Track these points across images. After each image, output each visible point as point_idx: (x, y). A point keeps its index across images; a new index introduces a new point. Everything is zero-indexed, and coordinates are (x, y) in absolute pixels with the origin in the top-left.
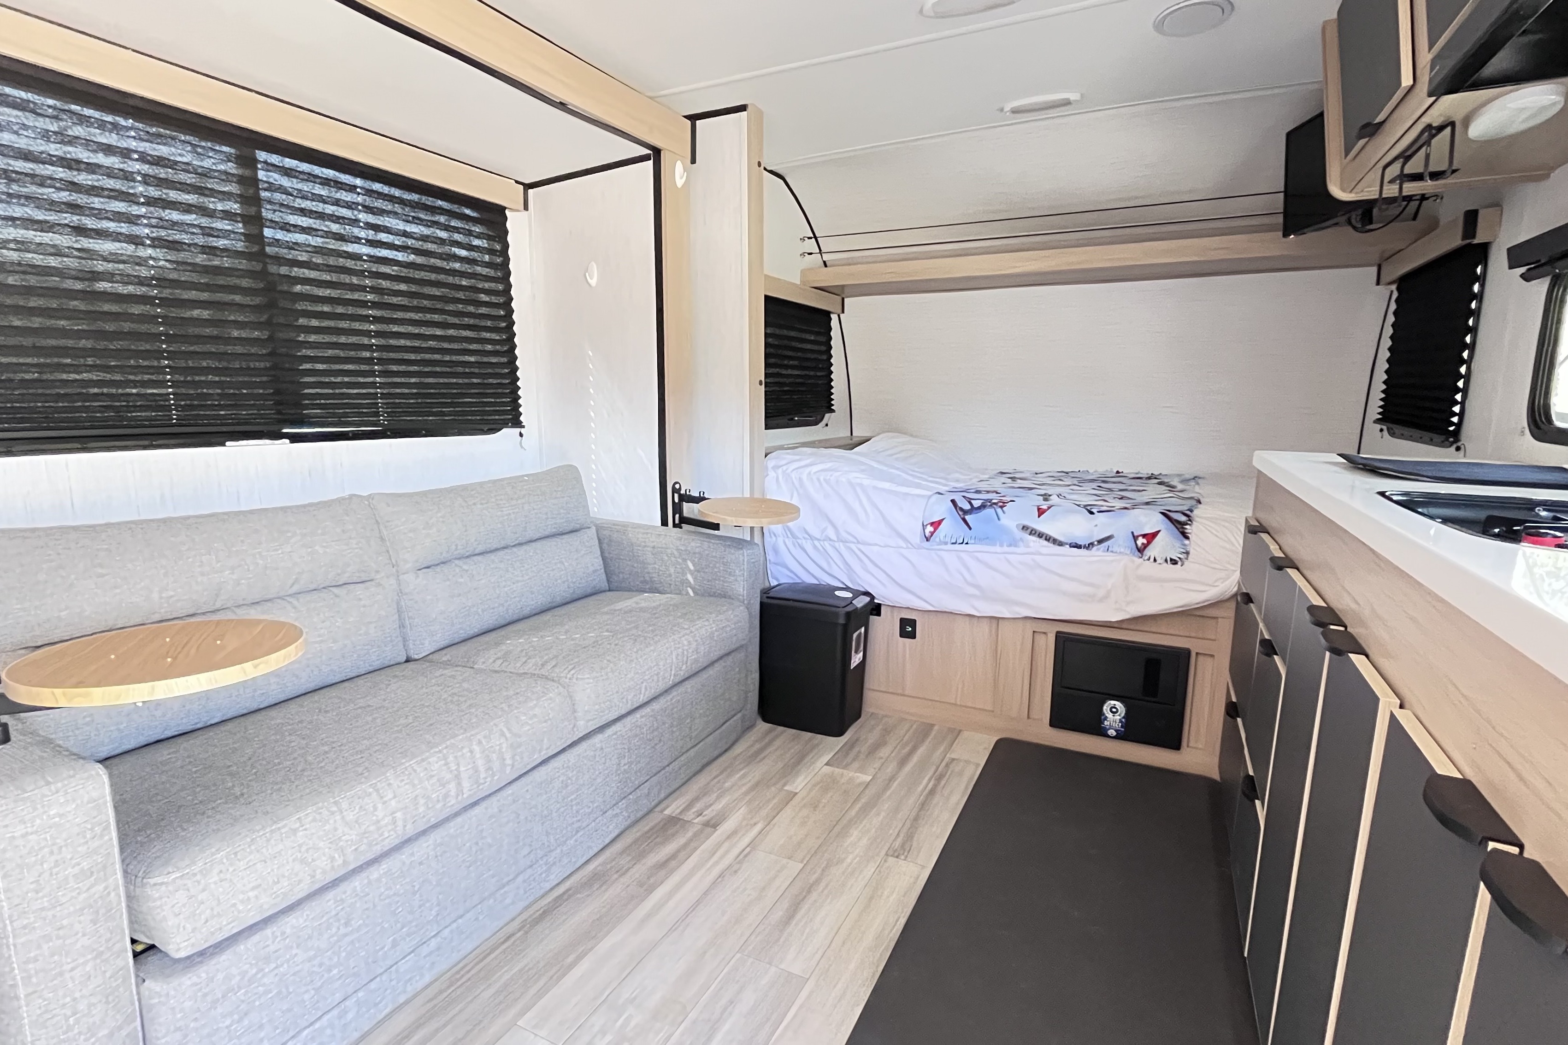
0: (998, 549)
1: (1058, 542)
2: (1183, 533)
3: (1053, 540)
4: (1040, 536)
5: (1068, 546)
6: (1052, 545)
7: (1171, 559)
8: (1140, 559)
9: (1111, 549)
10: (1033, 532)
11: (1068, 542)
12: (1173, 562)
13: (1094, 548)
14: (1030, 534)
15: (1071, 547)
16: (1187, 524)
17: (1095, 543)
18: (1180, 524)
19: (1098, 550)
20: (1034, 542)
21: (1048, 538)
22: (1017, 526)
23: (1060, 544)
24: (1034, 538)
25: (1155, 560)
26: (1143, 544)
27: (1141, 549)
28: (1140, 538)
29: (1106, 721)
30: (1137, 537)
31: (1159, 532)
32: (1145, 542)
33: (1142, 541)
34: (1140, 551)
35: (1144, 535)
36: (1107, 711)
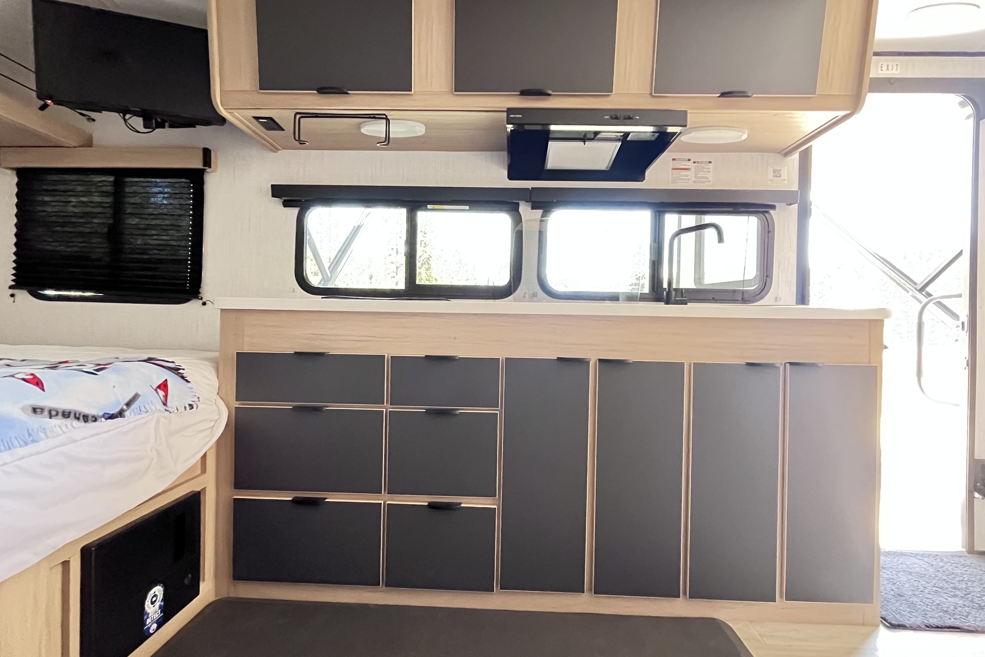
1: (90, 418)
2: (183, 377)
3: (84, 416)
4: (66, 415)
5: (103, 419)
6: (83, 423)
7: (190, 405)
8: (167, 413)
9: (143, 409)
10: (54, 413)
11: (101, 414)
12: (190, 407)
13: (127, 413)
14: (51, 417)
15: (106, 419)
16: (180, 369)
17: (125, 407)
18: (176, 370)
19: (130, 414)
20: (60, 427)
21: (77, 415)
22: (23, 409)
23: (94, 419)
24: (58, 421)
25: (177, 409)
26: (164, 396)
27: (165, 402)
28: (158, 390)
29: (148, 618)
30: (156, 390)
31: (166, 380)
32: (164, 394)
33: (161, 393)
34: (165, 404)
35: (159, 387)
36: (148, 605)
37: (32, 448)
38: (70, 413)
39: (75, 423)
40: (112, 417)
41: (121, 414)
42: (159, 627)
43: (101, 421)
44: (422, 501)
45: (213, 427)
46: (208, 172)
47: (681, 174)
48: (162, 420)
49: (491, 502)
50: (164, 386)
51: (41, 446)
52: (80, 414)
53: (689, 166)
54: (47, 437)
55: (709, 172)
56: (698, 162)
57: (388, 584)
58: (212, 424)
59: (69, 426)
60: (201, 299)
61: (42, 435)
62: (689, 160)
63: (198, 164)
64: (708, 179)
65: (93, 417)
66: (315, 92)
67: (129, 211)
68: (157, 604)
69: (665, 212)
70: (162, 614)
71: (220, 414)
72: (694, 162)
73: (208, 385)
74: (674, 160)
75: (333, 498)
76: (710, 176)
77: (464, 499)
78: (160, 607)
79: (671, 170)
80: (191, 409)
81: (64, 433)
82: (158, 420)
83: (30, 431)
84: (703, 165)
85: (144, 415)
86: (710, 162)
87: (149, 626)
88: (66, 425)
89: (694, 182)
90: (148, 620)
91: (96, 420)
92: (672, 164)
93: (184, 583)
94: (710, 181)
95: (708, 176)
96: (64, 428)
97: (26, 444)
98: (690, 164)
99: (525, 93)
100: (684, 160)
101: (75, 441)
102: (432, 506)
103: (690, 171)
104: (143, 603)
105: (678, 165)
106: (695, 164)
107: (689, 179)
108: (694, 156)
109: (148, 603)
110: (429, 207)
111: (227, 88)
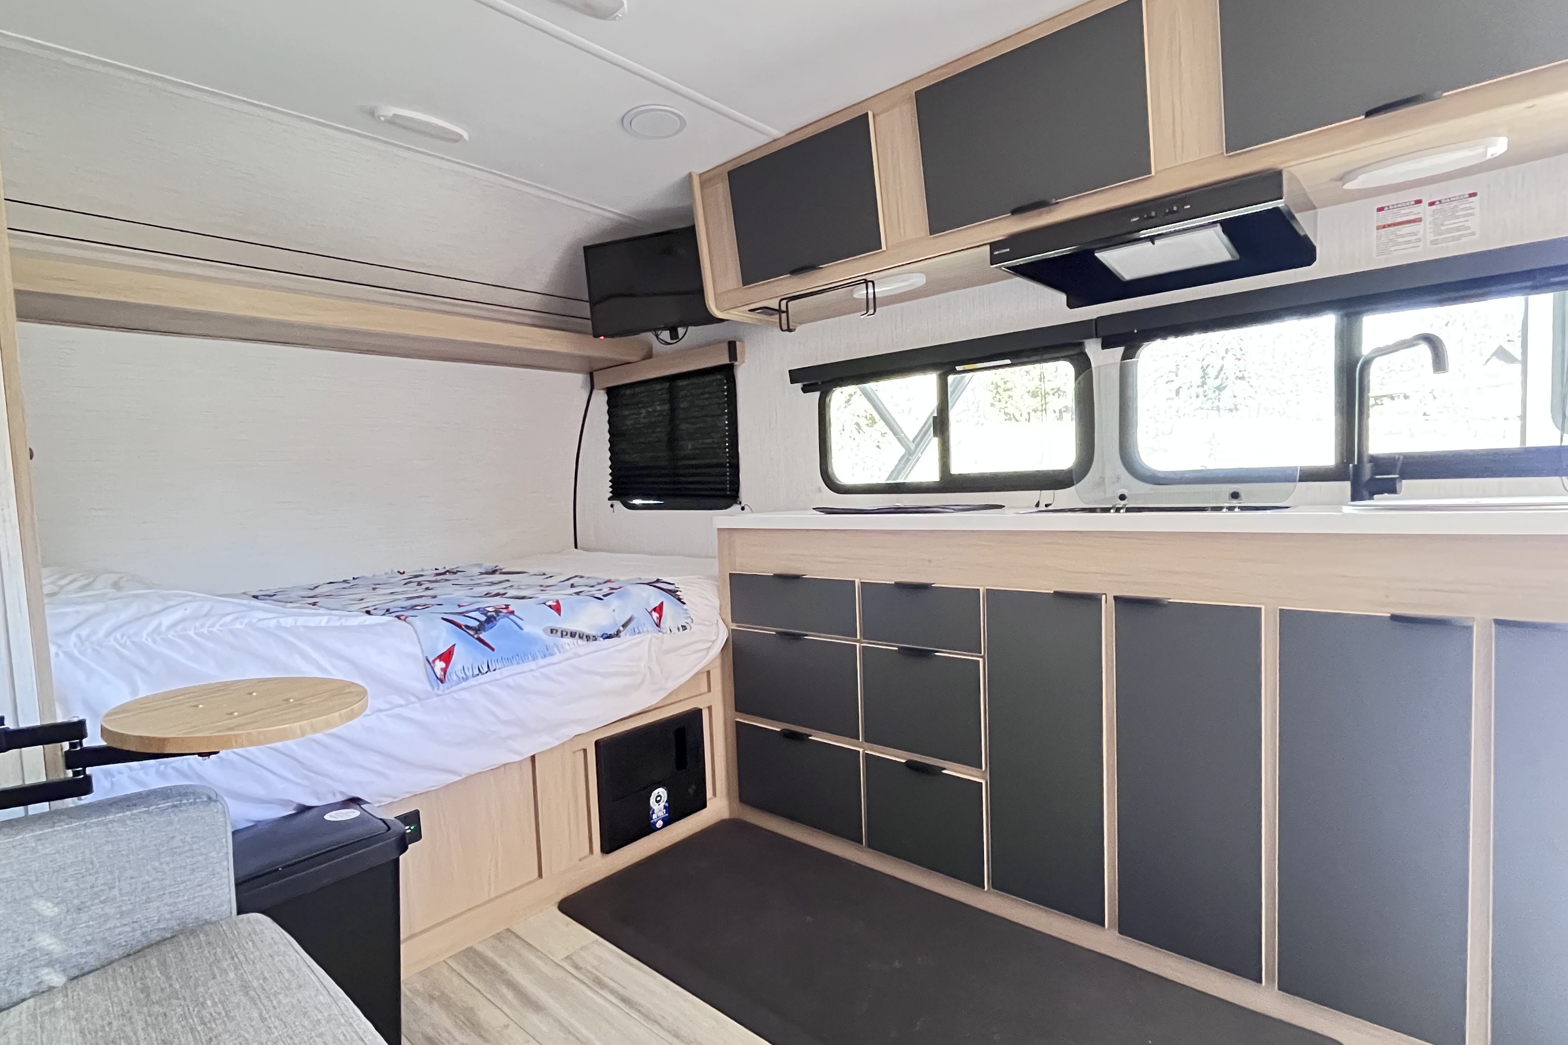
0: (532, 665)
1: (591, 637)
2: (679, 600)
3: (587, 636)
4: (573, 635)
5: (601, 639)
6: (586, 642)
7: (682, 626)
8: (661, 633)
9: (637, 631)
10: (564, 633)
11: (600, 634)
12: (684, 628)
13: (622, 634)
14: (562, 637)
15: (604, 639)
16: (677, 591)
17: (621, 628)
18: (673, 593)
19: (626, 634)
20: (569, 644)
21: (581, 635)
22: (544, 630)
23: (594, 638)
24: (567, 640)
25: (670, 630)
26: (657, 618)
27: (658, 623)
28: (653, 613)
29: (653, 813)
30: (650, 613)
31: (662, 603)
32: (658, 615)
33: (655, 615)
34: (658, 625)
35: (655, 609)
36: (653, 802)
37: (549, 660)
38: (575, 633)
39: (580, 642)
40: (610, 637)
41: (618, 634)
42: (664, 826)
43: (600, 641)
44: (899, 757)
45: (710, 648)
46: (738, 365)
47: (1399, 233)
48: (654, 640)
49: (979, 774)
50: (659, 609)
51: (555, 659)
52: (583, 635)
53: (1419, 213)
54: (560, 652)
55: (1472, 214)
56: (1440, 201)
57: (870, 845)
58: (709, 645)
59: (575, 643)
60: (740, 503)
61: (556, 650)
62: (1419, 202)
63: (726, 360)
64: (1469, 229)
65: (594, 637)
66: (789, 275)
67: (682, 416)
68: (662, 804)
69: (1360, 313)
70: (667, 815)
71: (718, 634)
72: (1432, 204)
73: (707, 605)
74: (1381, 209)
75: (818, 737)
76: (1474, 223)
77: (947, 763)
78: (665, 807)
79: (1375, 230)
80: (684, 630)
81: (571, 649)
82: (651, 639)
83: (548, 647)
84: (1455, 203)
85: (637, 636)
86: (1474, 195)
87: (655, 820)
88: (573, 643)
89: (1434, 242)
90: (654, 815)
91: (596, 640)
92: (1378, 219)
93: (687, 791)
94: (1473, 234)
95: (1467, 224)
96: (572, 645)
97: (545, 656)
98: (1423, 210)
99: (1017, 212)
100: (1406, 205)
101: (579, 656)
102: (910, 765)
103: (1422, 223)
104: (649, 800)
105: (1389, 217)
106: (1434, 207)
107: (1419, 240)
108: (1427, 194)
109: (652, 800)
110: (958, 368)
111: (719, 291)
